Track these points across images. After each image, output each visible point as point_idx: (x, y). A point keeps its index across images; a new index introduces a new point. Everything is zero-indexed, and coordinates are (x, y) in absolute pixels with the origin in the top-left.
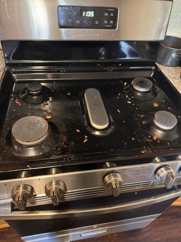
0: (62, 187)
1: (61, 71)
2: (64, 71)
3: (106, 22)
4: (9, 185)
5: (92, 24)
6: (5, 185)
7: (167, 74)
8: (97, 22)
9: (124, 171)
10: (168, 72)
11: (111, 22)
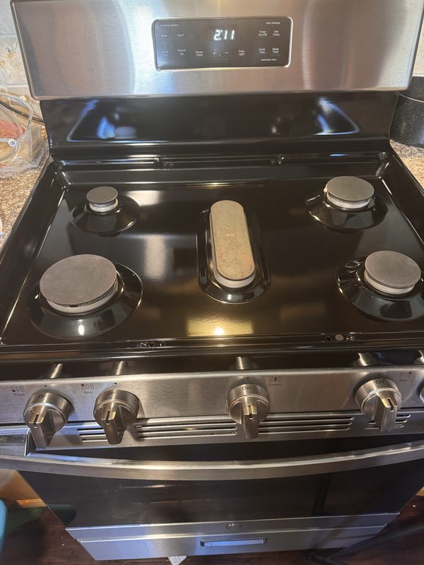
0: (129, 405)
1: (165, 165)
2: (172, 164)
3: (262, 51)
4: (21, 393)
5: (230, 58)
6: (14, 391)
7: (417, 168)
8: (242, 53)
9: (276, 383)
10: (419, 163)
11: (276, 50)
